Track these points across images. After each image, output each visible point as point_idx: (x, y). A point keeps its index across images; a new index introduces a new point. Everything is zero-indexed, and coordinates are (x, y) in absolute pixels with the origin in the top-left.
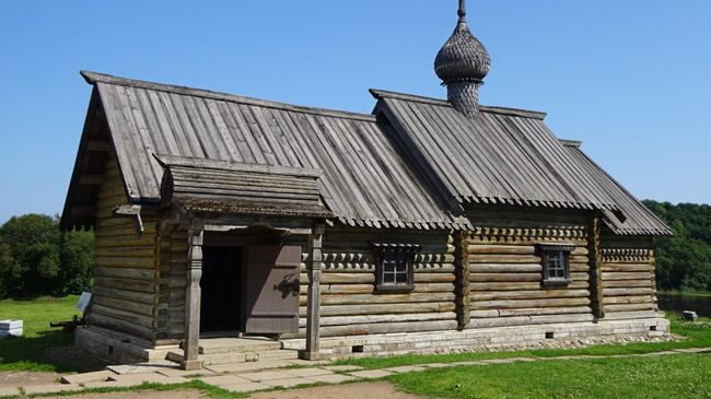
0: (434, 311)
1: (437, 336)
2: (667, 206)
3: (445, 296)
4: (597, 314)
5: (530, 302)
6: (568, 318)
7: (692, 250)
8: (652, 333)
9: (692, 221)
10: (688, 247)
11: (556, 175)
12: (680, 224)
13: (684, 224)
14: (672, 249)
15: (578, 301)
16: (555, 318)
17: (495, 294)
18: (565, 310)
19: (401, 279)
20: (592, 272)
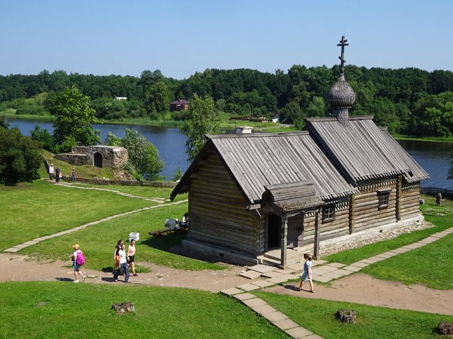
0: (341, 227)
1: (343, 238)
2: (363, 69)
3: (345, 220)
4: (398, 218)
5: (374, 217)
6: (387, 222)
7: (380, 105)
8: (418, 223)
9: (381, 82)
10: (377, 103)
11: (385, 156)
12: (371, 83)
13: (375, 85)
14: (367, 104)
15: (391, 213)
16: (382, 223)
17: (362, 216)
18: (386, 218)
19: (331, 216)
20: (397, 200)
